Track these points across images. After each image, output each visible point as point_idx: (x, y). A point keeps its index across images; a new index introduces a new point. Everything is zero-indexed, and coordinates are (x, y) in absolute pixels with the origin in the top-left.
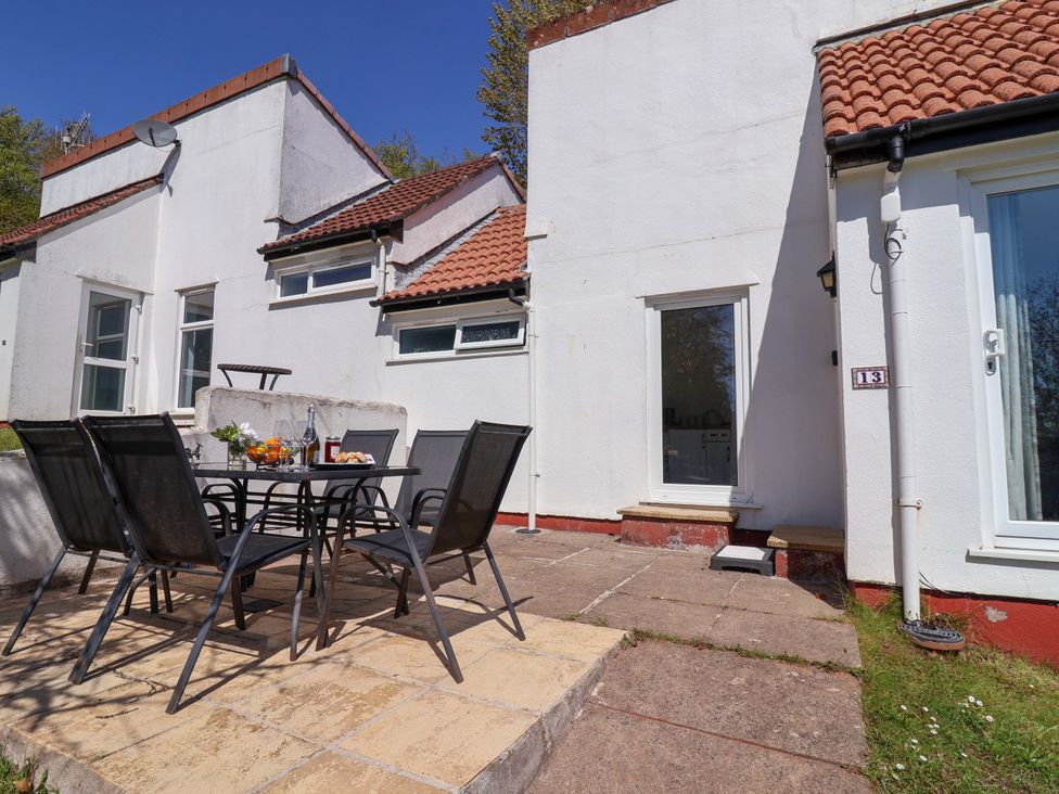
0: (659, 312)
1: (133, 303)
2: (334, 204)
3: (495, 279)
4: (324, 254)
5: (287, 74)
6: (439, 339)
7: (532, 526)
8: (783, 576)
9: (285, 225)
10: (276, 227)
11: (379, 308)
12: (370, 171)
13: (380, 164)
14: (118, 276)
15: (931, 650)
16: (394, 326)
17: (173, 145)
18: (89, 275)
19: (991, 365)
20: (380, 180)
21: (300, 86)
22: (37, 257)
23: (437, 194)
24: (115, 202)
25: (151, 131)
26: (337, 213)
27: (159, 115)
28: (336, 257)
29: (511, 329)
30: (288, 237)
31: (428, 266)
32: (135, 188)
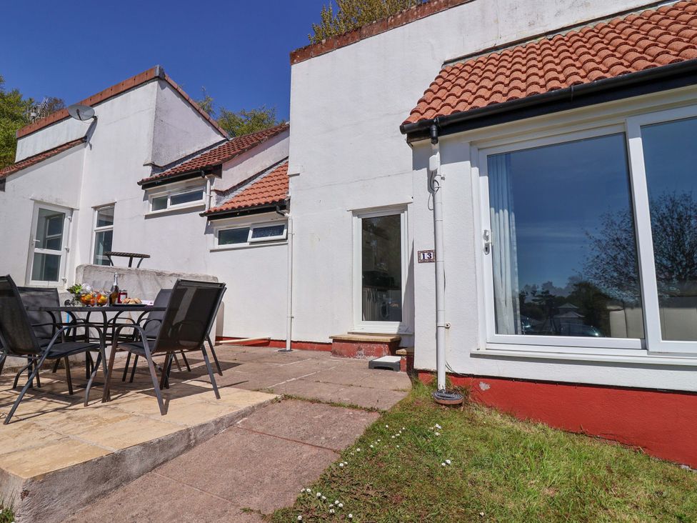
0: (361, 219)
1: (66, 215)
2: (188, 154)
3: (269, 200)
4: (178, 184)
5: (158, 77)
6: (240, 236)
7: (288, 347)
8: (404, 371)
9: (155, 167)
10: (150, 168)
11: (206, 218)
12: (214, 133)
13: (220, 129)
14: (57, 199)
15: (442, 404)
16: (215, 228)
17: (93, 119)
18: (38, 199)
19: (487, 249)
20: (220, 138)
21: (167, 84)
22: (6, 187)
23: (246, 148)
24: (56, 154)
25: (78, 111)
26: (190, 160)
27: (85, 100)
28: (184, 187)
29: (279, 230)
30: (157, 174)
31: (239, 192)
32: (69, 145)
